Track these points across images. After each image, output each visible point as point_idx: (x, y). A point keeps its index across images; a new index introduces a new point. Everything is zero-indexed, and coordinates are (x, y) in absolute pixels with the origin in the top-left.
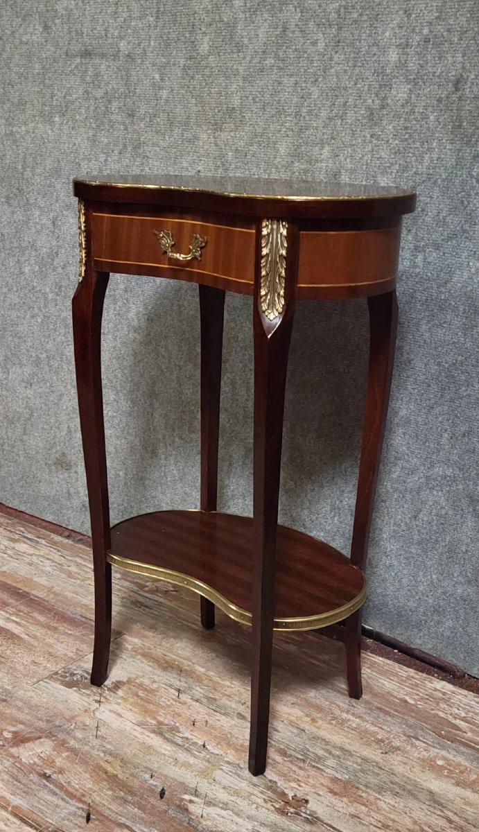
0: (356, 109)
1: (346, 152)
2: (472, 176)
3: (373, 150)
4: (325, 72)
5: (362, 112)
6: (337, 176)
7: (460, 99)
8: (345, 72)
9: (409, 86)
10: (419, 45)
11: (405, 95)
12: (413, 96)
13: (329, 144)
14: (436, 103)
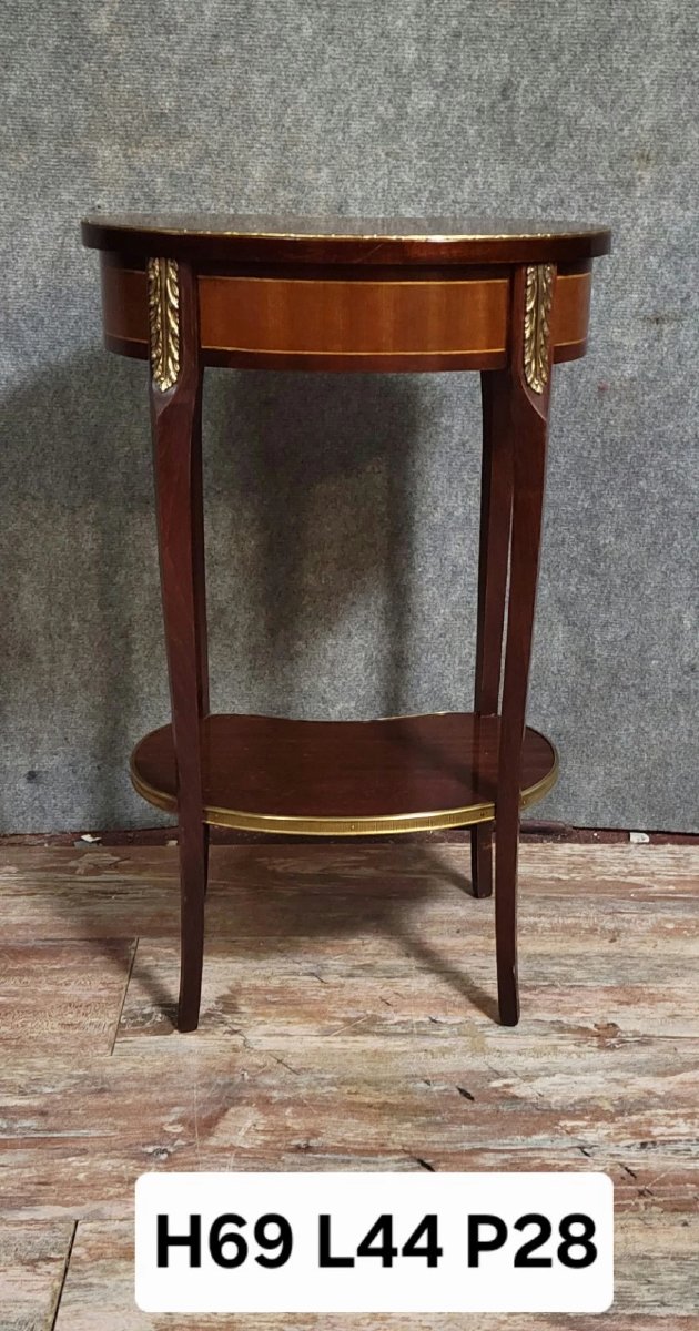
0: (363, 119)
1: (352, 176)
2: (535, 204)
3: (390, 172)
4: (315, 69)
5: (371, 123)
6: (343, 209)
7: (511, 109)
8: (344, 70)
9: (436, 92)
10: (445, 39)
11: (432, 103)
12: (443, 105)
13: (327, 165)
14: (475, 113)
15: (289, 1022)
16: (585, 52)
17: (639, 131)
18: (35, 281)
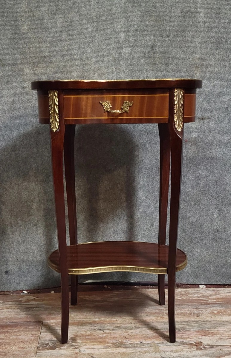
0: (108, 57)
1: (105, 75)
3: (117, 74)
4: (93, 42)
5: (111, 59)
7: (154, 53)
8: (102, 42)
9: (131, 48)
10: (133, 32)
11: (129, 52)
12: (133, 52)
13: (97, 72)
14: (143, 55)
15: (94, 345)
16: (177, 34)
17: (195, 59)
18: (5, 111)
